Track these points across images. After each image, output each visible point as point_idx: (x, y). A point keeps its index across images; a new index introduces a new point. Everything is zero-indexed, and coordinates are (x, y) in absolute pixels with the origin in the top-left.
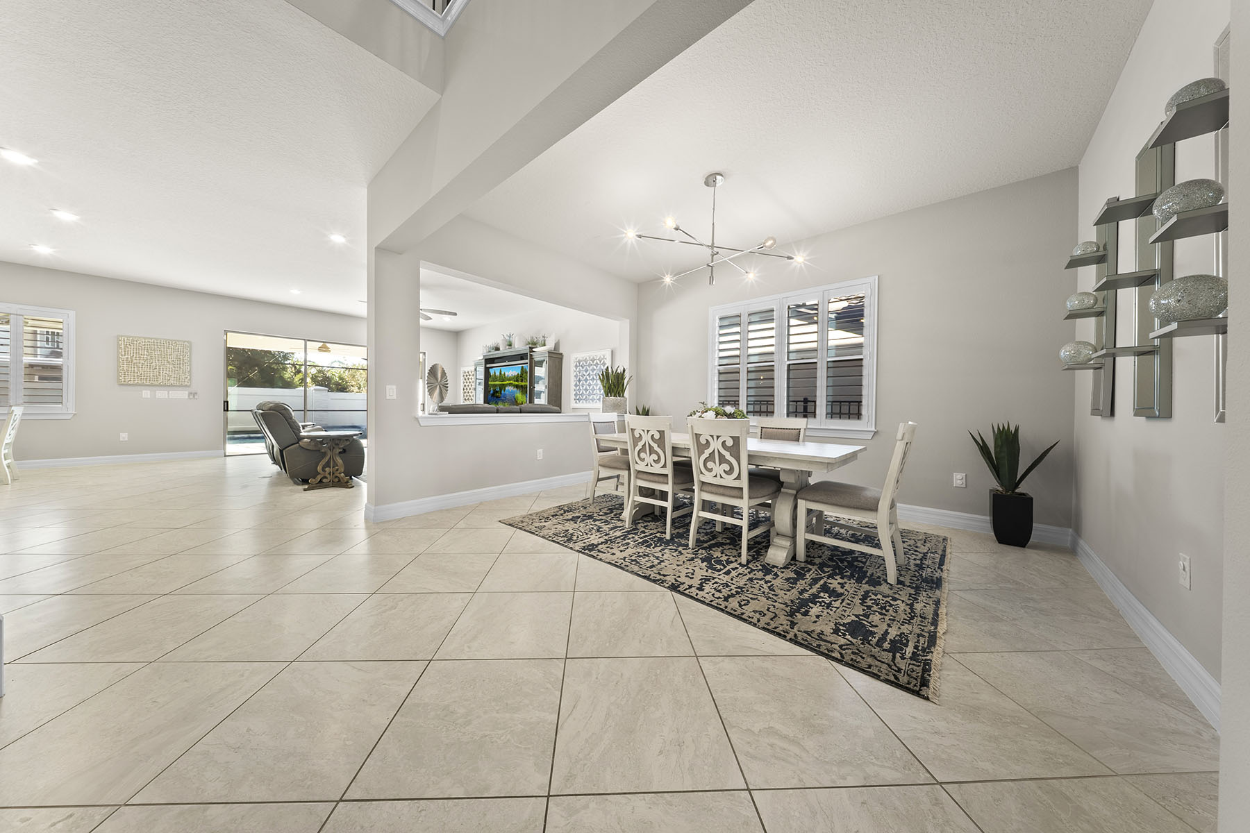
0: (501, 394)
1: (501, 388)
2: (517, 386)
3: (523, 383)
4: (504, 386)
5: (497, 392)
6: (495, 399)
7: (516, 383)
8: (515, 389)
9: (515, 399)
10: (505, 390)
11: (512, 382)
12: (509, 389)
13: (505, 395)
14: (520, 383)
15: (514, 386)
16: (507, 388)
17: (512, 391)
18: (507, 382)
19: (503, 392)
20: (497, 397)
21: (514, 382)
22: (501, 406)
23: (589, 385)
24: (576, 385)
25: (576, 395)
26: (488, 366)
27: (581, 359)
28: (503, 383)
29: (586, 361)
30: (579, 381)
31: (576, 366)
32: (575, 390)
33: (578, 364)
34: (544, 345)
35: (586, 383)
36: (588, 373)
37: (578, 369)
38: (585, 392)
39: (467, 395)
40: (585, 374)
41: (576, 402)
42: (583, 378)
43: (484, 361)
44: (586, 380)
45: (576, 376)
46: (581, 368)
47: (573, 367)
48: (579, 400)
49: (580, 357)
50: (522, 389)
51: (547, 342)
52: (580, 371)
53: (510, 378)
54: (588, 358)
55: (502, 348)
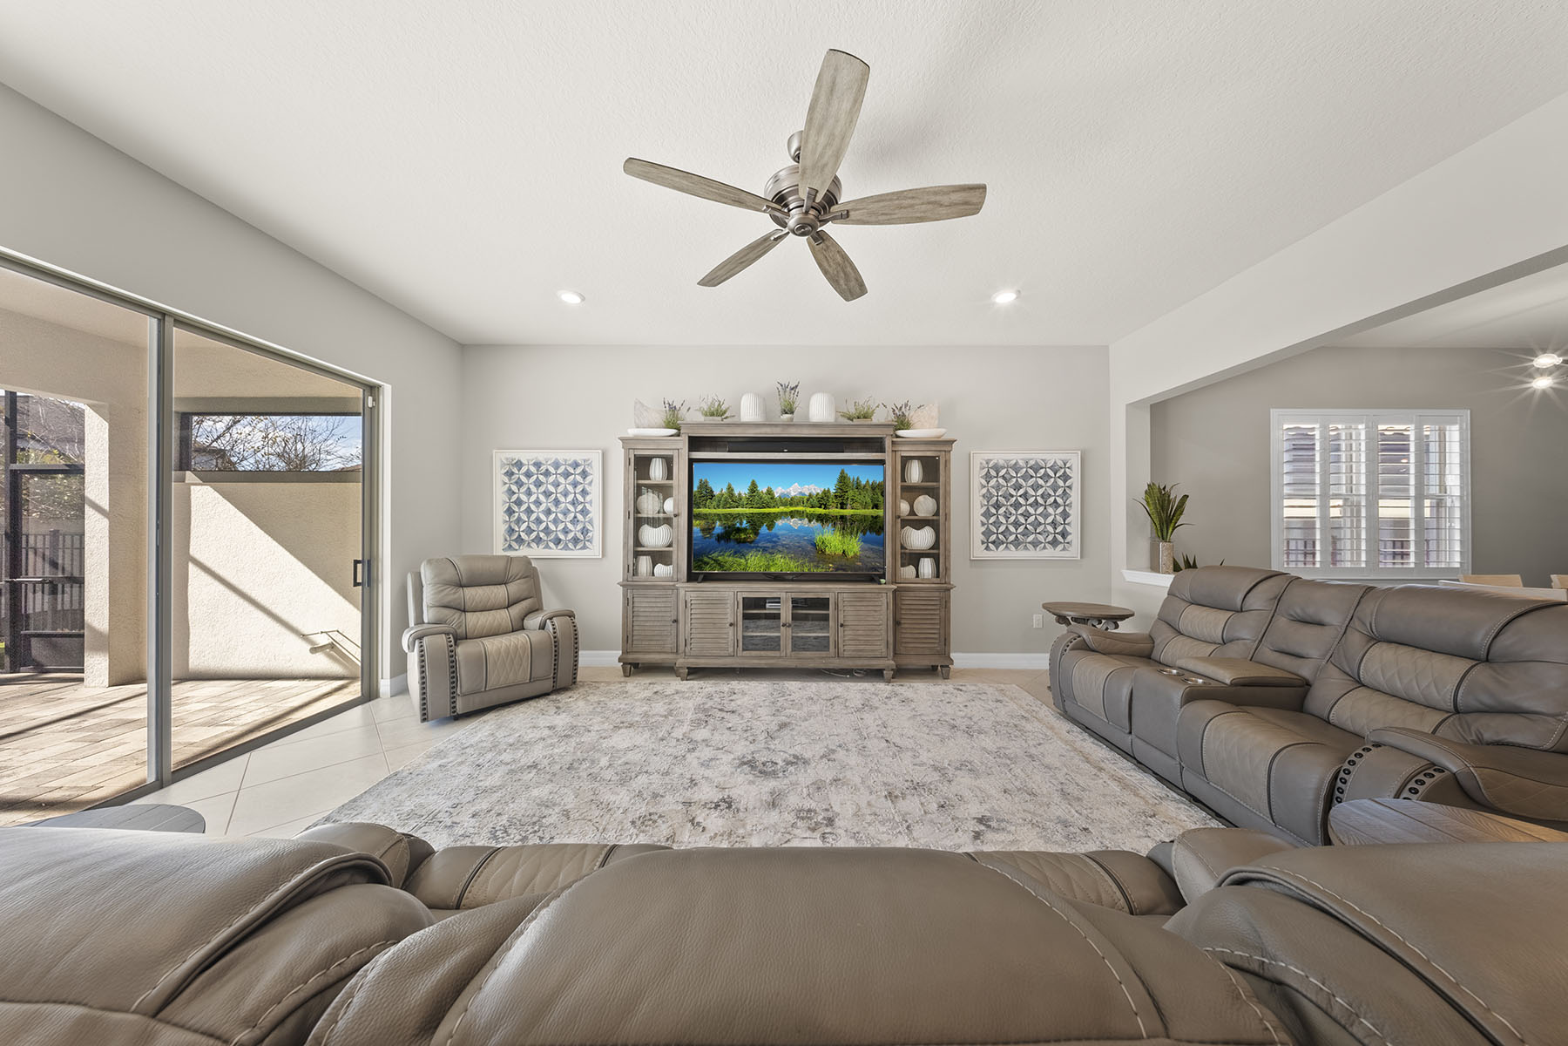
0: (756, 534)
1: (755, 522)
2: (822, 519)
3: (847, 512)
4: (771, 519)
5: (739, 530)
6: (732, 543)
7: (819, 511)
8: (815, 524)
9: (815, 545)
10: (770, 527)
11: (800, 508)
12: (795, 523)
13: (776, 536)
14: (835, 511)
15: (810, 517)
17: (801, 529)
18: (782, 509)
19: (764, 530)
20: (739, 541)
21: (809, 510)
23: (1026, 515)
24: (987, 514)
25: (987, 533)
26: (694, 455)
27: (1001, 463)
28: (767, 510)
29: (1016, 468)
30: (998, 506)
31: (988, 477)
32: (983, 524)
33: (993, 473)
34: (903, 423)
35: (1016, 510)
36: (1021, 492)
37: (993, 482)
38: (1012, 529)
39: (529, 531)
40: (1014, 493)
41: (987, 548)
42: (1008, 500)
43: (683, 443)
44: (1017, 505)
45: (988, 496)
46: (1001, 480)
47: (977, 479)
48: (997, 543)
49: (999, 457)
50: (843, 523)
51: (912, 416)
52: (998, 487)
53: (792, 502)
54: (1021, 463)
55: (749, 413)
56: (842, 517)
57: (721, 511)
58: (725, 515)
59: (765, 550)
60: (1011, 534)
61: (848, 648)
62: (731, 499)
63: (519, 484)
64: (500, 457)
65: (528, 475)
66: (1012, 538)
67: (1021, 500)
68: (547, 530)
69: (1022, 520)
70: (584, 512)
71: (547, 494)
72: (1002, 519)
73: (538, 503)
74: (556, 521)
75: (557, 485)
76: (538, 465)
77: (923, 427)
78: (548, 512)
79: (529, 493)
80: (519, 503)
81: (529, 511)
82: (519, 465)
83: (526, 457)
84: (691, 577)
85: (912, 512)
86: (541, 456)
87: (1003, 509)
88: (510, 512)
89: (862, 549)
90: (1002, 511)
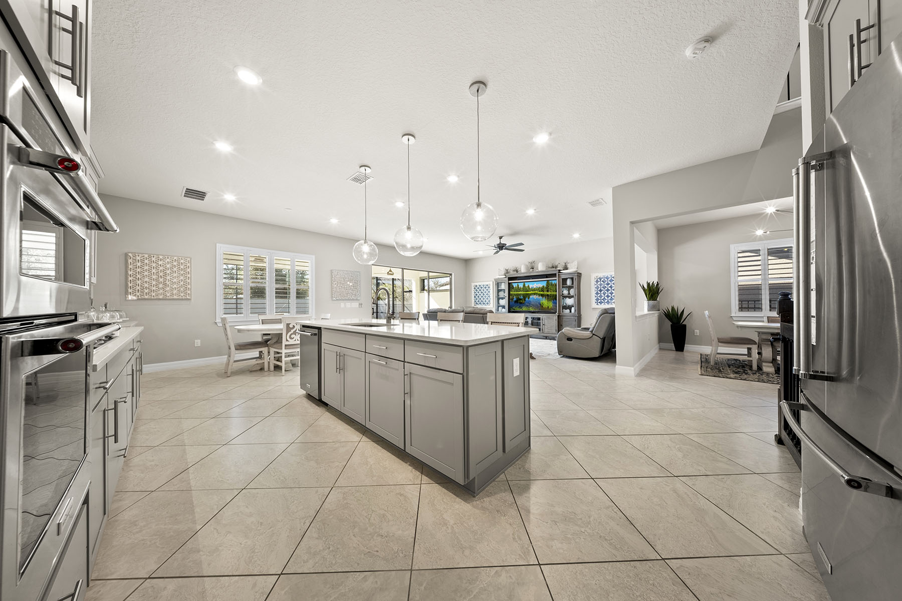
0: (525, 300)
1: (525, 296)
2: (542, 295)
3: (549, 293)
4: (529, 295)
5: (520, 299)
6: (518, 304)
7: (542, 293)
8: (541, 297)
9: (540, 304)
10: (529, 298)
11: (537, 292)
12: (535, 297)
13: (530, 301)
14: (546, 293)
15: (540, 295)
16: (531, 297)
17: (537, 299)
18: (532, 292)
19: (527, 299)
20: (521, 303)
21: (539, 292)
22: (524, 309)
24: (597, 293)
25: (597, 300)
26: (510, 282)
27: (602, 277)
28: (528, 293)
29: (607, 278)
30: (601, 291)
31: (597, 281)
32: (596, 297)
33: (599, 280)
34: (566, 268)
35: (608, 291)
36: (609, 286)
37: (599, 283)
38: (606, 298)
39: (479, 301)
40: (606, 286)
41: (597, 304)
42: (604, 289)
43: (507, 279)
44: (608, 290)
45: (597, 288)
46: (602, 283)
47: (593, 282)
48: (601, 303)
49: (601, 275)
50: (548, 297)
51: (569, 266)
52: (601, 285)
53: (534, 290)
54: (609, 276)
55: (523, 271)
56: (548, 295)
57: (515, 293)
58: (517, 294)
59: (527, 306)
60: (606, 299)
61: (546, 331)
62: (518, 289)
63: (476, 290)
64: (473, 284)
65: (478, 288)
66: (606, 301)
67: (609, 288)
68: (482, 301)
69: (610, 295)
70: (489, 296)
71: (482, 292)
72: (602, 295)
73: (480, 295)
74: (484, 299)
75: (483, 290)
76: (480, 286)
77: (572, 268)
78: (482, 297)
79: (478, 292)
80: (476, 295)
81: (478, 297)
82: (476, 286)
83: (478, 284)
84: (509, 311)
85: (569, 294)
86: (480, 284)
87: (603, 292)
88: (475, 297)
89: (553, 306)
90: (602, 292)
